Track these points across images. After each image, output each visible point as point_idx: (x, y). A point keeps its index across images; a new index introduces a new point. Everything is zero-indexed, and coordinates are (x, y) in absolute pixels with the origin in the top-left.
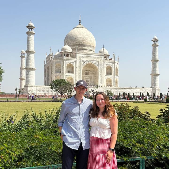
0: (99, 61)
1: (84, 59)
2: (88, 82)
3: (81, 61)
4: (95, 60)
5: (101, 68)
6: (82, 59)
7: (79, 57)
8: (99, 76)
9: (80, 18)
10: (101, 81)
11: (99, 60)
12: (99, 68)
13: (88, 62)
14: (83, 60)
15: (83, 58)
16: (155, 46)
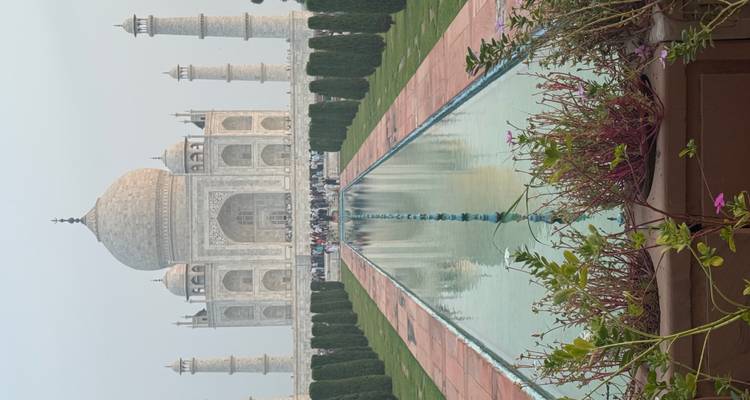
0: (210, 189)
1: (207, 240)
2: (274, 213)
3: (212, 247)
4: (206, 202)
5: (230, 183)
6: (207, 246)
7: (203, 255)
8: (257, 189)
9: (62, 221)
10: (271, 183)
11: (206, 190)
12: (230, 189)
13: (216, 225)
14: (211, 243)
15: (203, 242)
16: (154, 28)
